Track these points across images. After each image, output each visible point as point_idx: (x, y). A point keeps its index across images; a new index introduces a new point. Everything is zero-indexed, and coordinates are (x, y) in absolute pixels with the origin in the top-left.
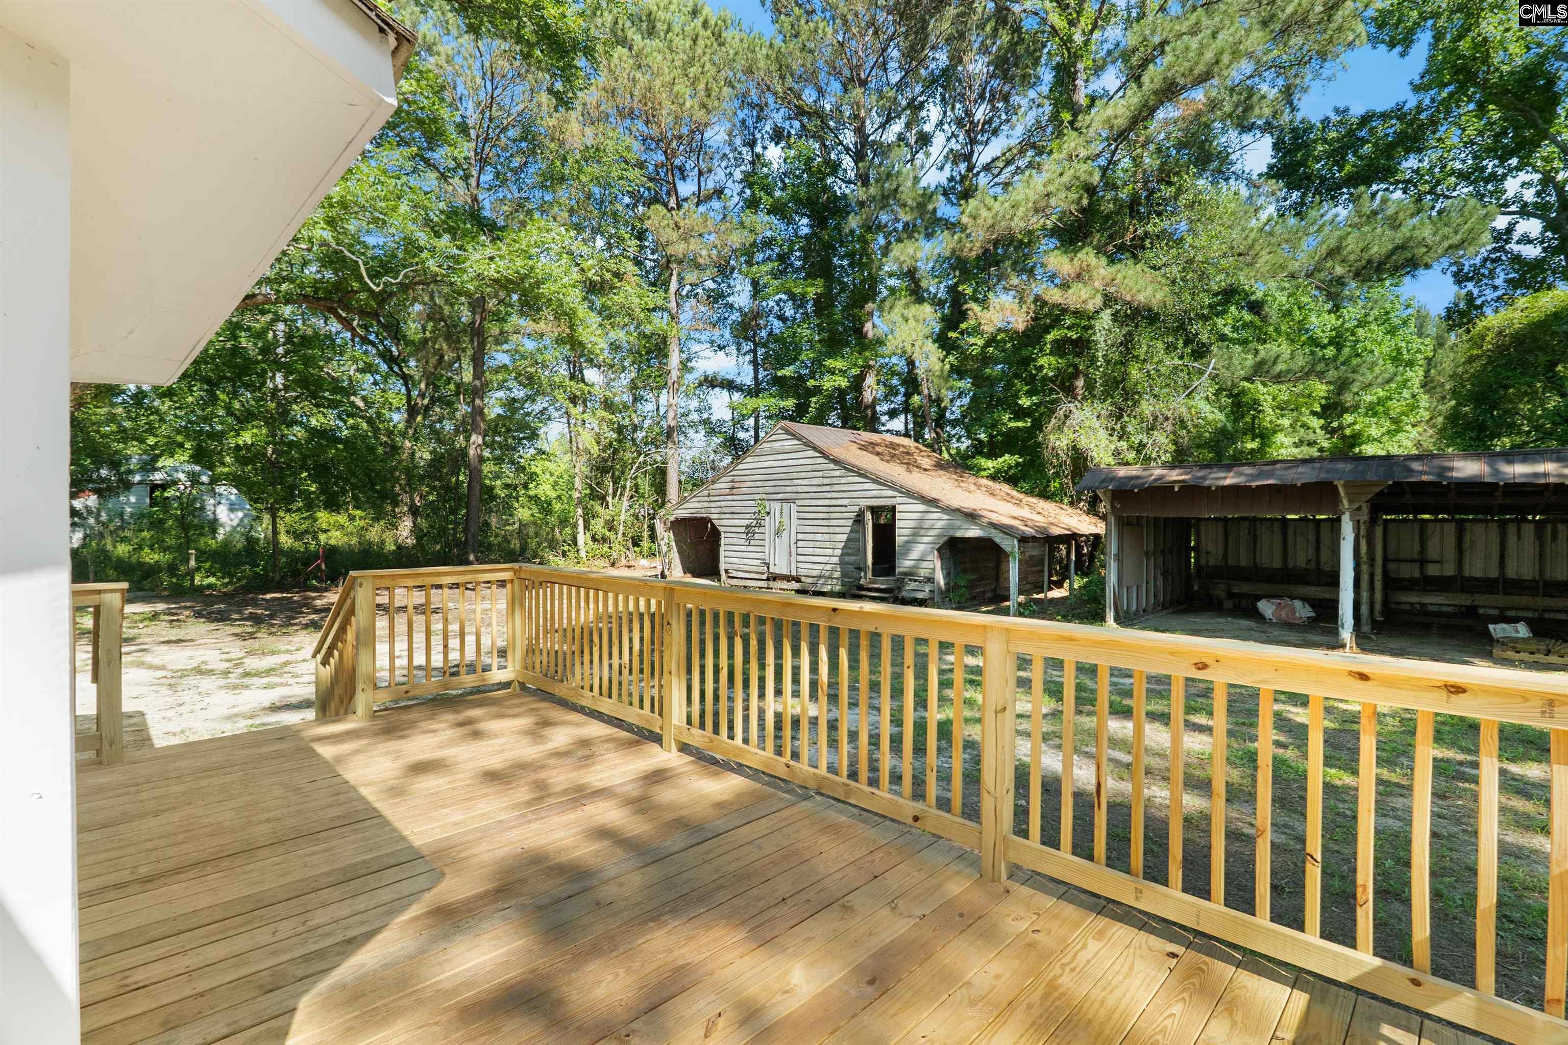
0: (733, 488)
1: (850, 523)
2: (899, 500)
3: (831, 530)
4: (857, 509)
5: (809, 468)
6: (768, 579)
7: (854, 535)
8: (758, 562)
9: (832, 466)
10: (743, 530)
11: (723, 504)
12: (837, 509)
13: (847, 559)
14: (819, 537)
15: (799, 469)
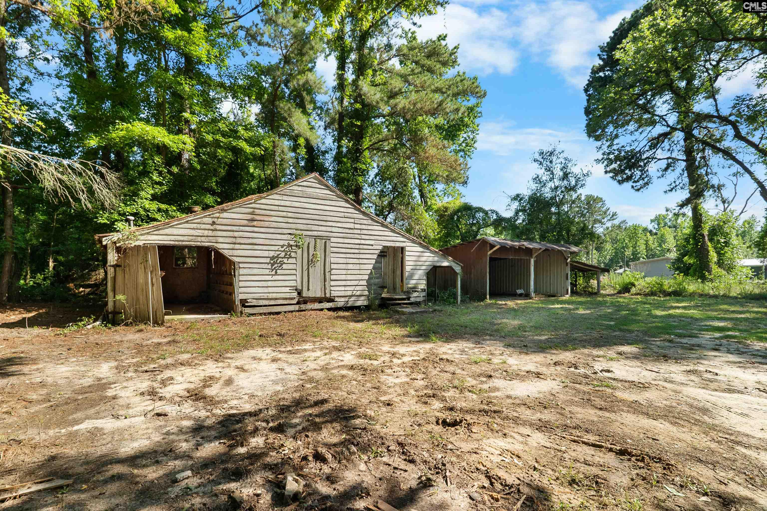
0: (253, 220)
1: (375, 257)
2: (408, 244)
3: (361, 261)
4: (381, 247)
5: (342, 215)
6: (298, 303)
7: (378, 265)
8: (287, 289)
9: (361, 216)
10: (268, 260)
11: (236, 234)
12: (365, 247)
13: (372, 281)
14: (350, 266)
15: (332, 214)
